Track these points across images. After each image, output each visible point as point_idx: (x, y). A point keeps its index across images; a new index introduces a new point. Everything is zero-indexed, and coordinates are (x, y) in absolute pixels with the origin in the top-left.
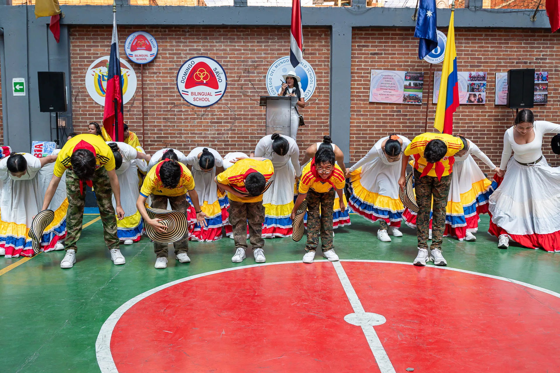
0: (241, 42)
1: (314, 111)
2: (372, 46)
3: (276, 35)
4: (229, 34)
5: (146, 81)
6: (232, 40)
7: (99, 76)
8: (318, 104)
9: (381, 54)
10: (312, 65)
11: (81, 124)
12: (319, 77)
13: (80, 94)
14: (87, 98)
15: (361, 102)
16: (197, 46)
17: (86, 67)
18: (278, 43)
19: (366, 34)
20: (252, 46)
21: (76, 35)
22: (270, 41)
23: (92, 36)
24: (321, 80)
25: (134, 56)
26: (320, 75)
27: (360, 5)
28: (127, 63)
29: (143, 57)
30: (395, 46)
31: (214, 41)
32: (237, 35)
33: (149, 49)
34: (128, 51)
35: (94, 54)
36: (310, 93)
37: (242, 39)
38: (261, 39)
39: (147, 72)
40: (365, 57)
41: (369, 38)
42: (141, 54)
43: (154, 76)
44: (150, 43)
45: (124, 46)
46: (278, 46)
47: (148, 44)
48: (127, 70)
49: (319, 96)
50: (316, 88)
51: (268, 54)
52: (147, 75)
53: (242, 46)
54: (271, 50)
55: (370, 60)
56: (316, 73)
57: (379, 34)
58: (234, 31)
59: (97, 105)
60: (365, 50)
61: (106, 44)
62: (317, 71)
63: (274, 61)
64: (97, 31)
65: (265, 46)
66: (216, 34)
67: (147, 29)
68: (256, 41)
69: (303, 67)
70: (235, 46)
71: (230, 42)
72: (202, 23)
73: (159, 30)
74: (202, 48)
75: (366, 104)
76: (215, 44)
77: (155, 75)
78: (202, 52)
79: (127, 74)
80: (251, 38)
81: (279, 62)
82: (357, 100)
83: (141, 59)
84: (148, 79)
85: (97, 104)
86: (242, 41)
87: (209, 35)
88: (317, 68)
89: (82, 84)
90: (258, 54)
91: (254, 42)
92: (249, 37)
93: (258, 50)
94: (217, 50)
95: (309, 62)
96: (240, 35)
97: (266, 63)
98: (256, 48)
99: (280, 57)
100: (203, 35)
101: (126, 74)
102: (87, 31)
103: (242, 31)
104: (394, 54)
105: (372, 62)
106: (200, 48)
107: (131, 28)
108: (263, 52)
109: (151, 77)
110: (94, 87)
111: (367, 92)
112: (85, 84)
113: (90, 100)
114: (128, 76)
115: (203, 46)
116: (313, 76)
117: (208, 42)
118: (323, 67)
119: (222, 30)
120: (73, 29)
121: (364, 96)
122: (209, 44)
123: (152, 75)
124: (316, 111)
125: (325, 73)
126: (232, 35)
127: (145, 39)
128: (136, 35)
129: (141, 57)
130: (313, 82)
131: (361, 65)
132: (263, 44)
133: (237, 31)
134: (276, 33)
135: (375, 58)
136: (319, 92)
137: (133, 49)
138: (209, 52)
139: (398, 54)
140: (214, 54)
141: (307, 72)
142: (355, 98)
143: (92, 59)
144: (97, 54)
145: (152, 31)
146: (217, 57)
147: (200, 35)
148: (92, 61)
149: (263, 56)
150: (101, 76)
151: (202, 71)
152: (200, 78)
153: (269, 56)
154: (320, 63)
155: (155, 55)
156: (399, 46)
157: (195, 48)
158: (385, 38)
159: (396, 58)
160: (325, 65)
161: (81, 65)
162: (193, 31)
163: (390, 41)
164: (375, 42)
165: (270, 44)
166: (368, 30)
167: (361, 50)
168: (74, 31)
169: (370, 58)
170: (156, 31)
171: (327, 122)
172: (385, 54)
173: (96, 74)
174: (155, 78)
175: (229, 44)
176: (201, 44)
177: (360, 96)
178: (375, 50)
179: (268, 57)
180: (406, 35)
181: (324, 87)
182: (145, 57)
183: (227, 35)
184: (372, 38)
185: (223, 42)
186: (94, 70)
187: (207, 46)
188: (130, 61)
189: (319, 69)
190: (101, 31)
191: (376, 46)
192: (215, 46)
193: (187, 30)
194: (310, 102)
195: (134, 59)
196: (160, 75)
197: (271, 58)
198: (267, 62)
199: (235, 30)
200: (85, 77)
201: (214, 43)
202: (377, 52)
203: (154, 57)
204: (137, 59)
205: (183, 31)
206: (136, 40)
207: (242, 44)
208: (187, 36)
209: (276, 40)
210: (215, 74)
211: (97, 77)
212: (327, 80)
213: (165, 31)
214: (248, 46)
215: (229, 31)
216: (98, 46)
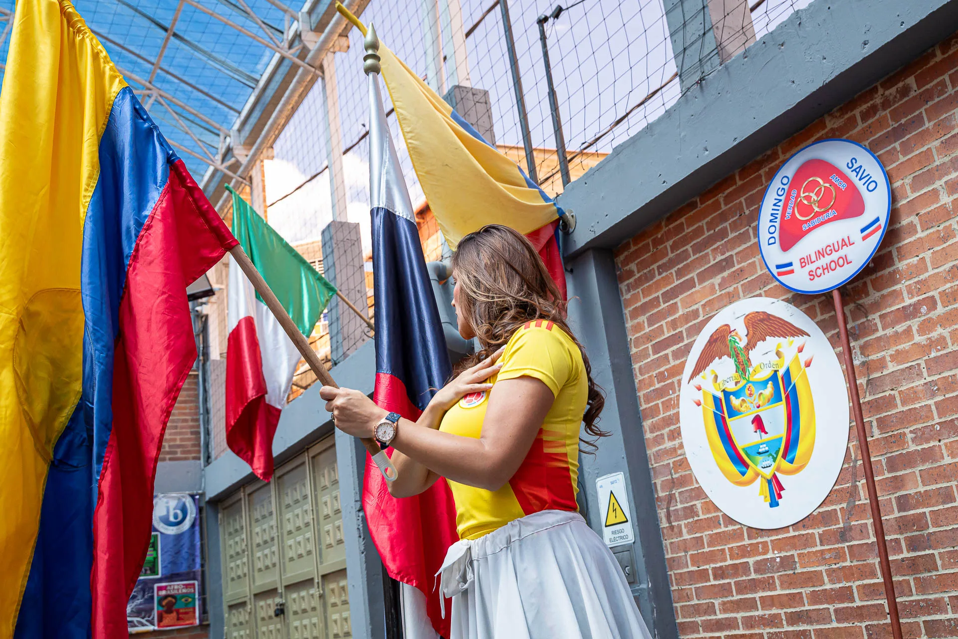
5: (882, 364)
7: (715, 398)
11: (699, 619)
13: (676, 492)
14: (698, 504)
17: (675, 380)
21: (630, 274)
23: (671, 255)
25: (796, 266)
28: (792, 308)
29: (835, 256)
33: (850, 205)
34: (776, 257)
35: (687, 318)
39: (875, 317)
42: (820, 246)
43: (908, 331)
44: (852, 176)
45: (758, 246)
47: (843, 186)
48: (798, 341)
52: (880, 333)
59: (730, 528)
61: (712, 263)
64: (680, 228)
73: (878, 100)
77: (915, 323)
79: (803, 357)
83: (827, 268)
84: (887, 354)
85: (731, 521)
89: (674, 450)
101: (796, 360)
102: (657, 242)
109: (897, 337)
110: (710, 451)
112: (681, 446)
113: (709, 512)
114: (808, 365)
120: (622, 257)
123: (900, 328)
128: (790, 176)
129: (824, 261)
137: (790, 235)
143: (686, 342)
144: (695, 314)
145: (852, 122)
148: (688, 349)
150: (721, 395)
155: (883, 222)
161: (661, 377)
168: (627, 261)
170: (865, 116)
173: (705, 393)
174: (918, 339)
182: (841, 253)
186: (697, 380)
188: (800, 298)
195: (800, 281)
196: (933, 315)
200: (676, 418)
203: (879, 233)
204: (812, 275)
206: (794, 193)
211: (711, 407)
213: (905, 91)
216: (690, 284)
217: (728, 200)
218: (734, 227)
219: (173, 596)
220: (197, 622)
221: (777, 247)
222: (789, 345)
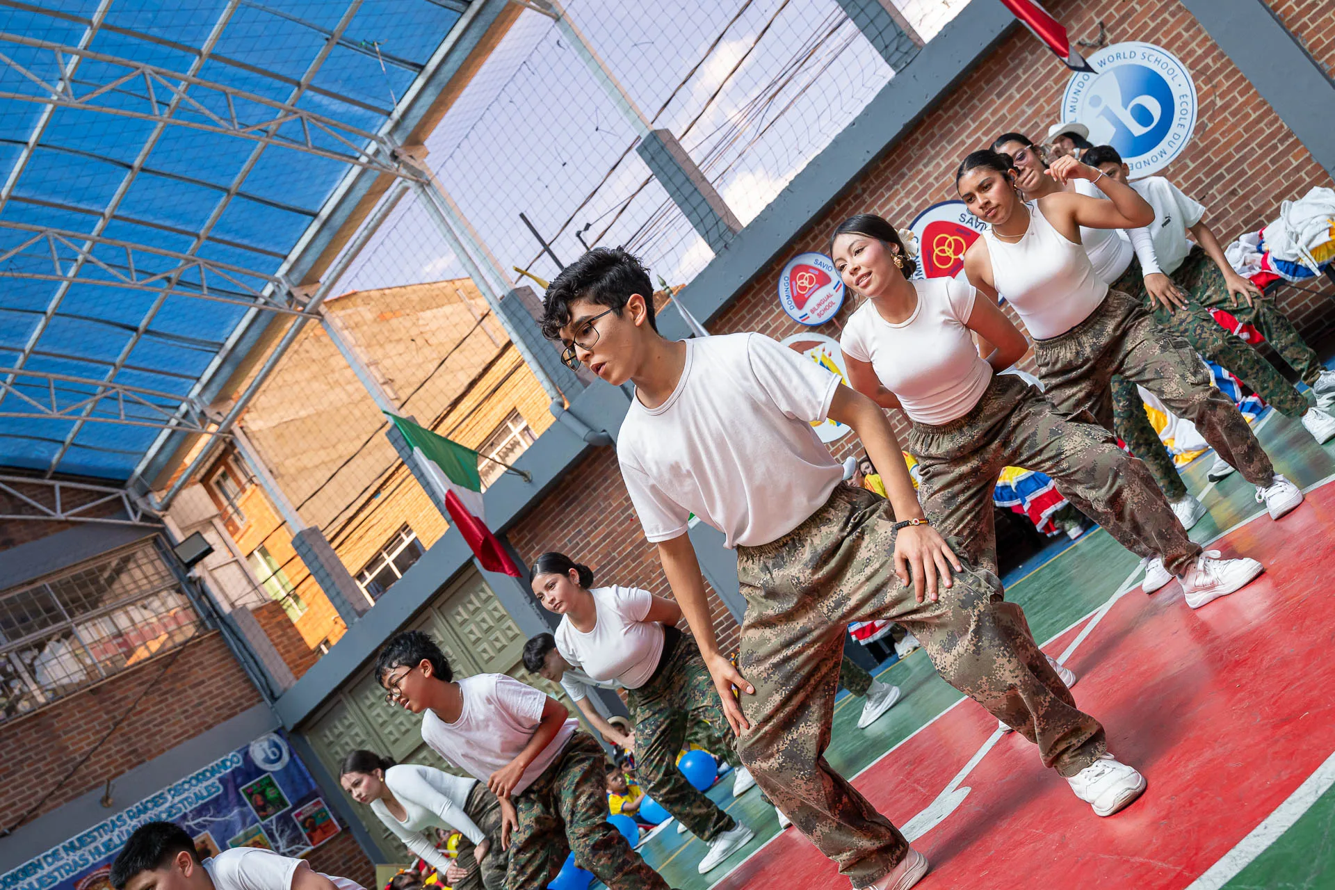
0: (969, 126)
1: (1229, 130)
3: (1022, 50)
4: (936, 130)
6: (948, 136)
8: (1224, 107)
10: (1145, 40)
12: (1180, 49)
15: (1327, 16)
16: (899, 203)
18: (1038, 60)
20: (993, 114)
22: (1020, 71)
24: (1192, 52)
25: (810, 314)
26: (1179, 43)
28: (812, 334)
29: (827, 303)
31: (920, 166)
32: (950, 119)
33: (823, 280)
34: (796, 313)
36: (1189, 100)
37: (965, 116)
38: (1000, 83)
42: (818, 302)
44: (818, 267)
45: (784, 312)
46: (1044, 66)
47: (816, 273)
48: (820, 347)
49: (1215, 87)
50: (1195, 78)
51: (1037, 99)
53: (976, 130)
54: (1036, 87)
56: (1167, 47)
58: (940, 117)
62: (1164, 41)
63: (1059, 104)
64: (730, 319)
65: (1018, 90)
66: (914, 152)
67: (797, 247)
68: (994, 96)
69: (1129, 62)
70: (963, 143)
71: (949, 143)
72: (869, 158)
73: (815, 230)
74: (909, 200)
76: (925, 171)
78: (915, 205)
79: (826, 353)
80: (981, 101)
81: (1071, 94)
82: (1313, 20)
83: (825, 309)
86: (968, 120)
87: (903, 164)
88: (1159, 35)
90: (1018, 117)
91: (992, 102)
92: (975, 101)
93: (1010, 111)
94: (936, 179)
95: (1133, 38)
96: (957, 113)
98: (1004, 111)
99: (1064, 86)
100: (893, 173)
101: (823, 356)
103: (954, 103)
106: (906, 202)
107: (773, 269)
108: (1024, 106)
114: (830, 355)
115: (908, 194)
116: (1164, 59)
117: (911, 179)
118: (1172, 20)
119: (917, 135)
122: (915, 182)
124: (1235, 126)
126: (941, 128)
127: (806, 268)
128: (788, 275)
129: (822, 307)
130: (1178, 71)
132: (1013, 90)
133: (946, 111)
134: (1019, 45)
136: (1209, 80)
137: (800, 302)
138: (927, 196)
140: (939, 190)
141: (1146, 64)
142: (1305, 19)
145: (808, 244)
146: (949, 192)
147: (888, 179)
149: (1029, 112)
151: (942, 242)
152: (949, 259)
153: (1042, 100)
154: (1159, 20)
155: (842, 282)
157: (897, 209)
160: (1173, 15)
162: (871, 182)
165: (1024, 77)
170: (814, 239)
171: (1282, 127)
175: (949, 148)
176: (902, 194)
179: (1042, 107)
181: (1209, 60)
182: (829, 300)
183: (933, 135)
185: (938, 154)
187: (915, 187)
188: (814, 328)
189: (1166, 34)
190: (736, 314)
192: (928, 175)
193: (859, 191)
194: (1205, 119)
195: (814, 320)
197: (1048, 102)
198: (1048, 116)
199: (940, 112)
201: (921, 171)
203: (841, 289)
204: (819, 315)
205: (856, 198)
206: (793, 282)
207: (973, 126)
208: (869, 201)
209: (1030, 58)
210: (968, 226)
212: (1206, 39)
213: (828, 225)
214: (987, 120)
215: (931, 126)
217: (754, 296)
218: (764, 308)
219: (310, 817)
220: (339, 829)
221: (796, 310)
222: (817, 351)
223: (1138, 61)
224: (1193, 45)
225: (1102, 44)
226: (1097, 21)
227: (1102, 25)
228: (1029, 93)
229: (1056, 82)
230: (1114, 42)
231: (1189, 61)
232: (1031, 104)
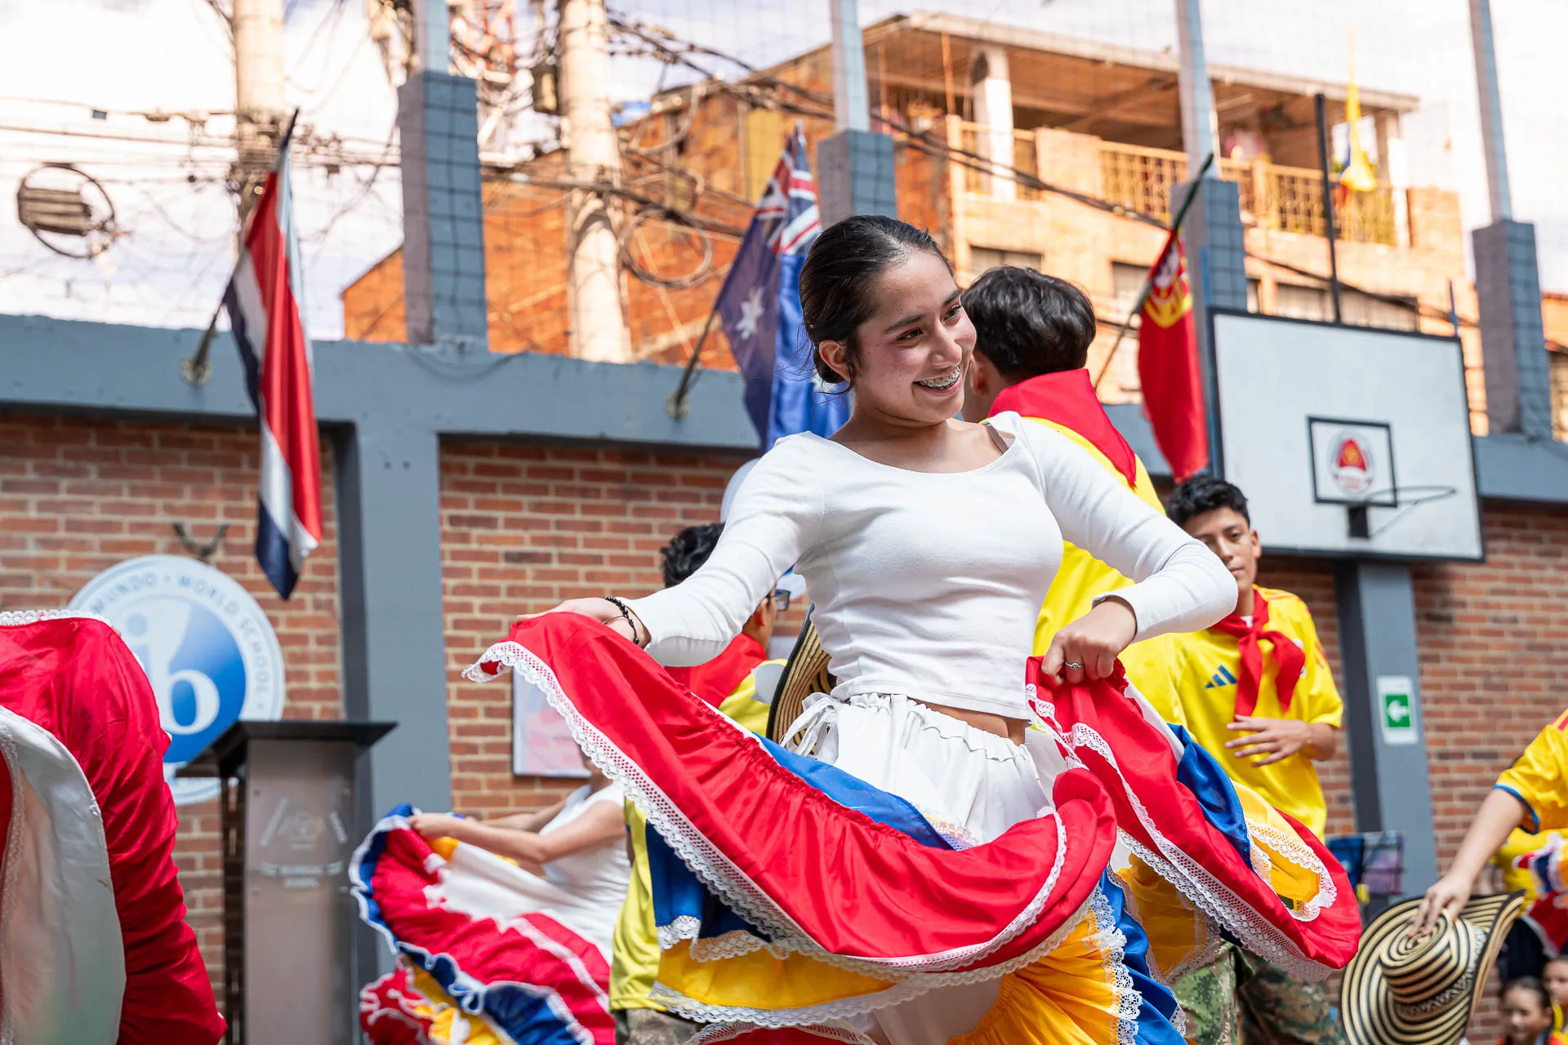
2: (510, 523)
3: (93, 456)
9: (547, 558)
12: (292, 658)
18: (103, 492)
19: (481, 470)
22: (65, 483)
24: (302, 676)
26: (296, 649)
27: (469, 339)
30: (596, 527)
38: (22, 470)
40: (484, 573)
41: (491, 488)
46: (105, 508)
51: (58, 545)
54: (73, 526)
55: (503, 584)
56: (283, 640)
57: (533, 472)
60: (482, 540)
62: (283, 629)
63: (84, 582)
65: (42, 507)
69: (221, 613)
75: (499, 785)
81: (111, 585)
90: (8, 543)
95: (248, 586)
97: (48, 590)
99: (111, 563)
104: (598, 560)
105: (512, 592)
108: (31, 537)
111: (499, 731)
116: (266, 653)
118: (309, 611)
121: (490, 748)
125: (321, 641)
130: (272, 683)
131: (467, 608)
132: (33, 498)
134: (92, 445)
135: (520, 575)
139: (615, 560)
141: (239, 635)
149: (33, 552)
153: (64, 553)
156: (617, 527)
158: (560, 491)
159: (607, 577)
160: (318, 605)
163: (577, 501)
164: (517, 506)
165: (63, 497)
166: (486, 453)
167: (465, 538)
169: (506, 574)
172: (563, 558)
177: (473, 749)
178: (519, 541)
179: (54, 563)
180: (638, 478)
181: (317, 706)
184: (507, 489)
189: (292, 622)
191: (526, 524)
197: (73, 564)
198: (56, 583)
202: (528, 548)
209: (93, 478)
212: (330, 676)
223: (232, 624)
224: (312, 668)
225: (204, 554)
226: (220, 520)
227: (223, 531)
228: (52, 526)
229: (106, 546)
230: (223, 568)
231: (295, 685)
232: (45, 543)
